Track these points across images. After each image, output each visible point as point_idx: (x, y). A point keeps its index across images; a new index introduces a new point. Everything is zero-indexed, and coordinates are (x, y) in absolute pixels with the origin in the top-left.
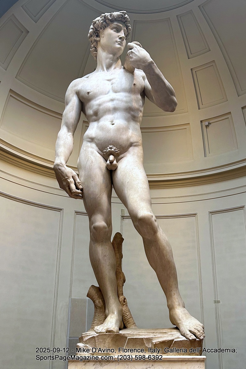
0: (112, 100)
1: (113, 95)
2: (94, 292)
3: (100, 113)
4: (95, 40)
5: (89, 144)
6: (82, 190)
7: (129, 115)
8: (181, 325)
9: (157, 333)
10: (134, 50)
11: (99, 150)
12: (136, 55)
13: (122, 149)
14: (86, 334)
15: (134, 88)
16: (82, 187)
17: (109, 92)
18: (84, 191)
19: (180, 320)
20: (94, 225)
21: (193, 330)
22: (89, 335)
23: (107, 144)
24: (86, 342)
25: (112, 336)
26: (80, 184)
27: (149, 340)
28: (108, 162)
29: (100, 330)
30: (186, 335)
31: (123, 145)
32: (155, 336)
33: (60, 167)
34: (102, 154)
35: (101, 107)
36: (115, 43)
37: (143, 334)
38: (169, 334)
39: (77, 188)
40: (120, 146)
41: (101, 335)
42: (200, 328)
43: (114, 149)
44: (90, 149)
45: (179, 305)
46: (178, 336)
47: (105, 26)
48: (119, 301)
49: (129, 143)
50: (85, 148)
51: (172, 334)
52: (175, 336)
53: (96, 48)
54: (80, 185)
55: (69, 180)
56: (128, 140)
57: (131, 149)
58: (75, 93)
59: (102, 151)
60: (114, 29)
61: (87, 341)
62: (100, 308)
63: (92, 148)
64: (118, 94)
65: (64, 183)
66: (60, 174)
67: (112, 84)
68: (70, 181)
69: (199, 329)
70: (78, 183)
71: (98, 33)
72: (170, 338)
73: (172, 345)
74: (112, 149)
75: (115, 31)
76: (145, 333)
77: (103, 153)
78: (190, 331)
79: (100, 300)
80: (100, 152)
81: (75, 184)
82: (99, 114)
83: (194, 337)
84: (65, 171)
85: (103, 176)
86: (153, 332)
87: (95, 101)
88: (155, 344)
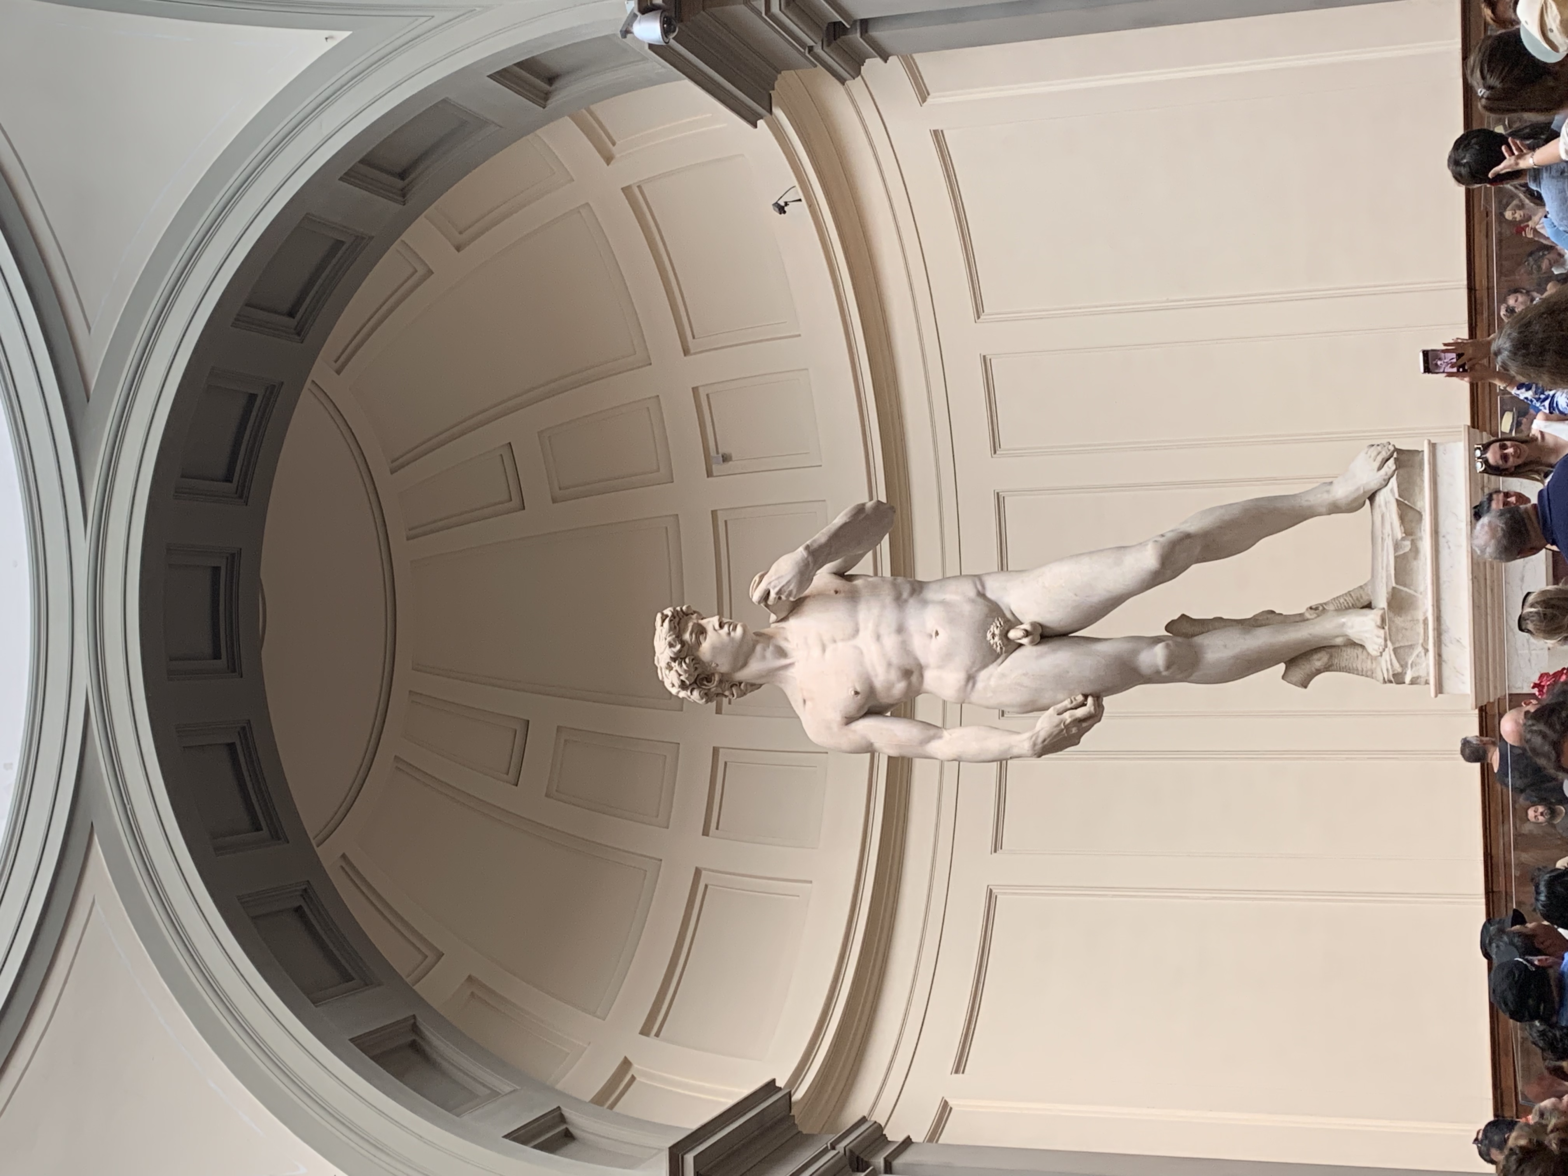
0: (878, 638)
1: (865, 638)
2: (1298, 673)
3: (908, 663)
4: (716, 686)
5: (980, 685)
6: (1086, 697)
7: (911, 601)
8: (1368, 488)
9: (1384, 531)
10: (775, 587)
11: (995, 663)
12: (789, 582)
13: (994, 614)
14: (1387, 670)
15: (844, 592)
16: (1077, 695)
17: (856, 647)
18: (1087, 691)
19: (1358, 489)
20: (1162, 669)
21: (1377, 464)
22: (1391, 660)
23: (984, 645)
24: (1404, 666)
25: (1391, 615)
26: (1073, 700)
27: (1397, 546)
28: (1025, 641)
29: (1382, 641)
30: (1387, 477)
31: (985, 610)
32: (1390, 537)
33: (1040, 740)
34: (1004, 655)
35: (895, 661)
36: (732, 640)
37: (1388, 559)
38: (1384, 509)
39: (1083, 704)
40: (987, 616)
41: (1389, 637)
42: (1373, 452)
43: (995, 629)
44: (992, 683)
45: (1328, 492)
46: (1389, 492)
47: (693, 660)
48: (1316, 618)
49: (980, 600)
50: (990, 694)
51: (1386, 503)
52: (1388, 497)
53: (732, 686)
54: (1075, 699)
55: (1068, 721)
56: (973, 601)
57: (989, 595)
58: (846, 727)
59: (998, 656)
60: (701, 638)
61: (1403, 663)
62: (1331, 656)
63: (989, 678)
64: (862, 626)
65: (1074, 730)
66: (1055, 740)
67: (835, 641)
68: (1070, 717)
69: (1375, 453)
70: (1072, 702)
71: (702, 679)
72: (1394, 507)
73: (1406, 502)
74: (997, 632)
75: (705, 638)
76: (1383, 557)
77: (1002, 653)
78: (1379, 469)
79: (1316, 657)
80: (999, 660)
81: (1076, 708)
82: (908, 667)
83: (1392, 460)
84: (1046, 729)
85: (1054, 651)
86: (1382, 538)
87: (876, 675)
88: (1405, 533)
